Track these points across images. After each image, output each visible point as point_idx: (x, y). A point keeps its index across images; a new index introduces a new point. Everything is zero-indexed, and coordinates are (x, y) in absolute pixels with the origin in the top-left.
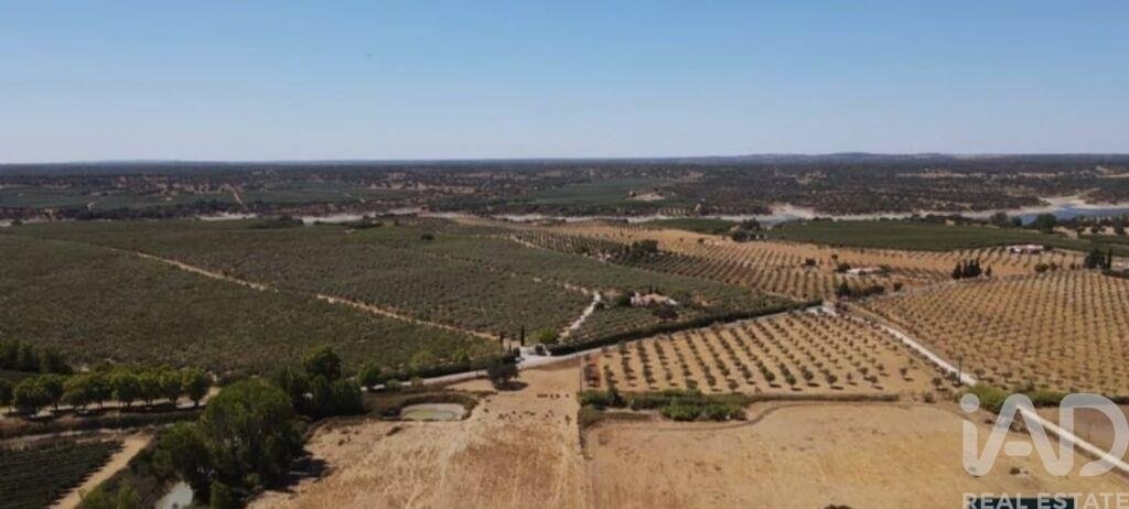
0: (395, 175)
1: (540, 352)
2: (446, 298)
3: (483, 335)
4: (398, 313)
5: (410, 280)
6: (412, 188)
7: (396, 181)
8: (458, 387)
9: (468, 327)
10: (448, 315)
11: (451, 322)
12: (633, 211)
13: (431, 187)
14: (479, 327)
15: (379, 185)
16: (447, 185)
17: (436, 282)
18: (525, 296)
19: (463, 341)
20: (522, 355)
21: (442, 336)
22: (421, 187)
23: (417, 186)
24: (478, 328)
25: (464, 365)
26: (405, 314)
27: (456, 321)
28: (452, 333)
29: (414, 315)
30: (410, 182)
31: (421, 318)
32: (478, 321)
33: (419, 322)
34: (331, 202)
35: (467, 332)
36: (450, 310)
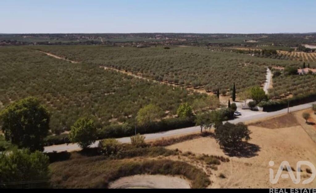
0: (158, 35)
1: (252, 107)
2: (175, 68)
3: (201, 92)
4: (143, 76)
5: (154, 60)
6: (164, 39)
7: (158, 37)
8: (183, 147)
9: (188, 85)
10: (175, 78)
11: (176, 82)
12: (248, 46)
13: (170, 39)
14: (197, 86)
15: (152, 38)
16: (176, 38)
17: (169, 61)
18: (223, 68)
19: (185, 96)
20: (239, 110)
21: (170, 91)
22: (167, 38)
23: (165, 38)
24: (195, 86)
25: (188, 118)
26: (147, 76)
27: (180, 82)
28: (176, 89)
29: (152, 77)
30: (163, 37)
31: (157, 79)
32: (195, 81)
33: (155, 81)
34: (134, 42)
35: (188, 89)
36: (176, 74)
